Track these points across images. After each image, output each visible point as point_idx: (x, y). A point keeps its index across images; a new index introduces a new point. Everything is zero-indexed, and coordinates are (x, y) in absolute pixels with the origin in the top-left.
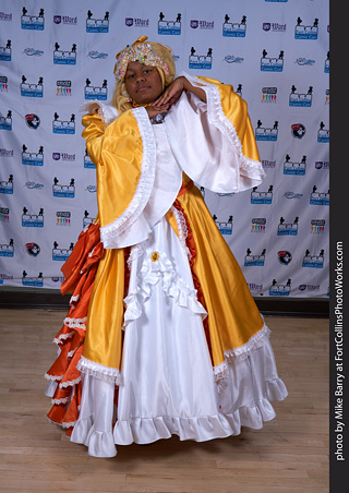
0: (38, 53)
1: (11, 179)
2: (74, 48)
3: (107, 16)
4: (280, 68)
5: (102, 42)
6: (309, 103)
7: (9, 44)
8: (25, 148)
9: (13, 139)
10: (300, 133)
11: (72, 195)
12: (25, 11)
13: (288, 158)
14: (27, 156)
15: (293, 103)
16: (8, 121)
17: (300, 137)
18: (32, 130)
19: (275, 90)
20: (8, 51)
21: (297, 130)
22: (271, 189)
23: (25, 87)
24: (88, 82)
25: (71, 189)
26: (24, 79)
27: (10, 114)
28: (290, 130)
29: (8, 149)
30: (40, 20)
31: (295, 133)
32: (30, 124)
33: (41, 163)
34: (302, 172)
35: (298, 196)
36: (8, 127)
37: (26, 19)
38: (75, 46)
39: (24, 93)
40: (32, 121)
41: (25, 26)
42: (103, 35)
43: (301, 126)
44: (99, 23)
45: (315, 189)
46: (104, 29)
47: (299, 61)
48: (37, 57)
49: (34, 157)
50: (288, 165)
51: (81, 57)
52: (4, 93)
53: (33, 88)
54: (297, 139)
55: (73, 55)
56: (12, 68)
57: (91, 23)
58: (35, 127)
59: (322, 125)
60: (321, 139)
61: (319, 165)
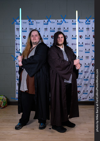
12: (23, 43)
35: (81, 79)
41: (23, 46)
43: (81, 64)
59: (85, 64)
60: (85, 67)
61: (85, 72)
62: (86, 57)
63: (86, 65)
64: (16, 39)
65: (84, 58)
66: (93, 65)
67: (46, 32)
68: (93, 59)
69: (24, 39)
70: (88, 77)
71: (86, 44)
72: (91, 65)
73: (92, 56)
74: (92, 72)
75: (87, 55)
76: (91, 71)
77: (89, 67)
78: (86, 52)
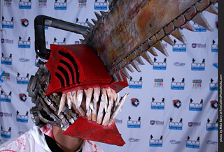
0: (27, 60)
1: (10, 129)
4: (164, 68)
6: (182, 88)
7: (11, 56)
8: (18, 112)
9: (12, 107)
10: (178, 105)
12: (20, 38)
13: (171, 120)
14: (19, 117)
15: (173, 88)
16: (9, 97)
17: (178, 107)
18: (22, 102)
19: (162, 80)
20: (10, 60)
21: (176, 104)
22: (161, 138)
23: (19, 79)
26: (19, 74)
27: (10, 94)
28: (172, 103)
29: (9, 112)
30: (28, 43)
31: (175, 105)
32: (21, 99)
33: (27, 121)
34: (180, 128)
35: (178, 143)
36: (9, 101)
37: (21, 43)
39: (19, 82)
40: (22, 97)
41: (20, 46)
43: (179, 101)
45: (189, 138)
47: (176, 64)
48: (26, 63)
49: (23, 117)
50: (172, 124)
52: (8, 82)
53: (23, 79)
54: (176, 109)
56: (12, 69)
58: (24, 101)
59: (191, 101)
60: (191, 109)
61: (191, 124)
62: (194, 81)
63: (192, 105)
64: (3, 26)
65: (189, 85)
66: (213, 106)
67: (84, 9)
68: (213, 89)
69: (24, 28)
70: (198, 139)
71: (194, 46)
72: (209, 104)
73: (212, 80)
74: (209, 125)
75: (198, 75)
76: (209, 121)
77: (201, 109)
78: (194, 69)
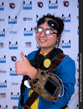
2: (4, 30)
3: (16, 17)
5: (14, 27)
11: (6, 86)
24: (10, 43)
25: (5, 84)
38: (4, 29)
42: (15, 25)
44: (13, 20)
46: (15, 22)
51: (7, 34)
55: (4, 33)
57: (10, 20)
